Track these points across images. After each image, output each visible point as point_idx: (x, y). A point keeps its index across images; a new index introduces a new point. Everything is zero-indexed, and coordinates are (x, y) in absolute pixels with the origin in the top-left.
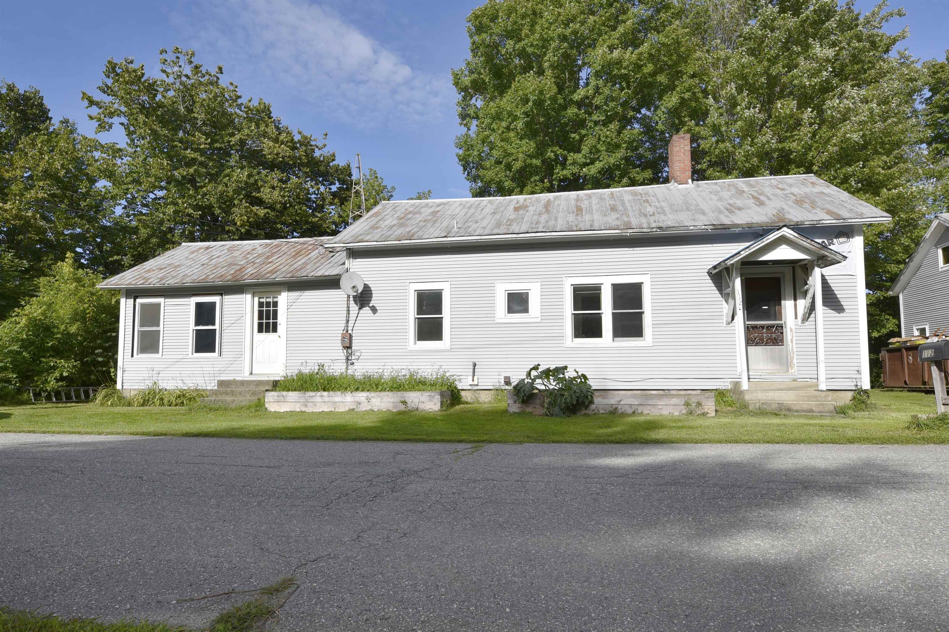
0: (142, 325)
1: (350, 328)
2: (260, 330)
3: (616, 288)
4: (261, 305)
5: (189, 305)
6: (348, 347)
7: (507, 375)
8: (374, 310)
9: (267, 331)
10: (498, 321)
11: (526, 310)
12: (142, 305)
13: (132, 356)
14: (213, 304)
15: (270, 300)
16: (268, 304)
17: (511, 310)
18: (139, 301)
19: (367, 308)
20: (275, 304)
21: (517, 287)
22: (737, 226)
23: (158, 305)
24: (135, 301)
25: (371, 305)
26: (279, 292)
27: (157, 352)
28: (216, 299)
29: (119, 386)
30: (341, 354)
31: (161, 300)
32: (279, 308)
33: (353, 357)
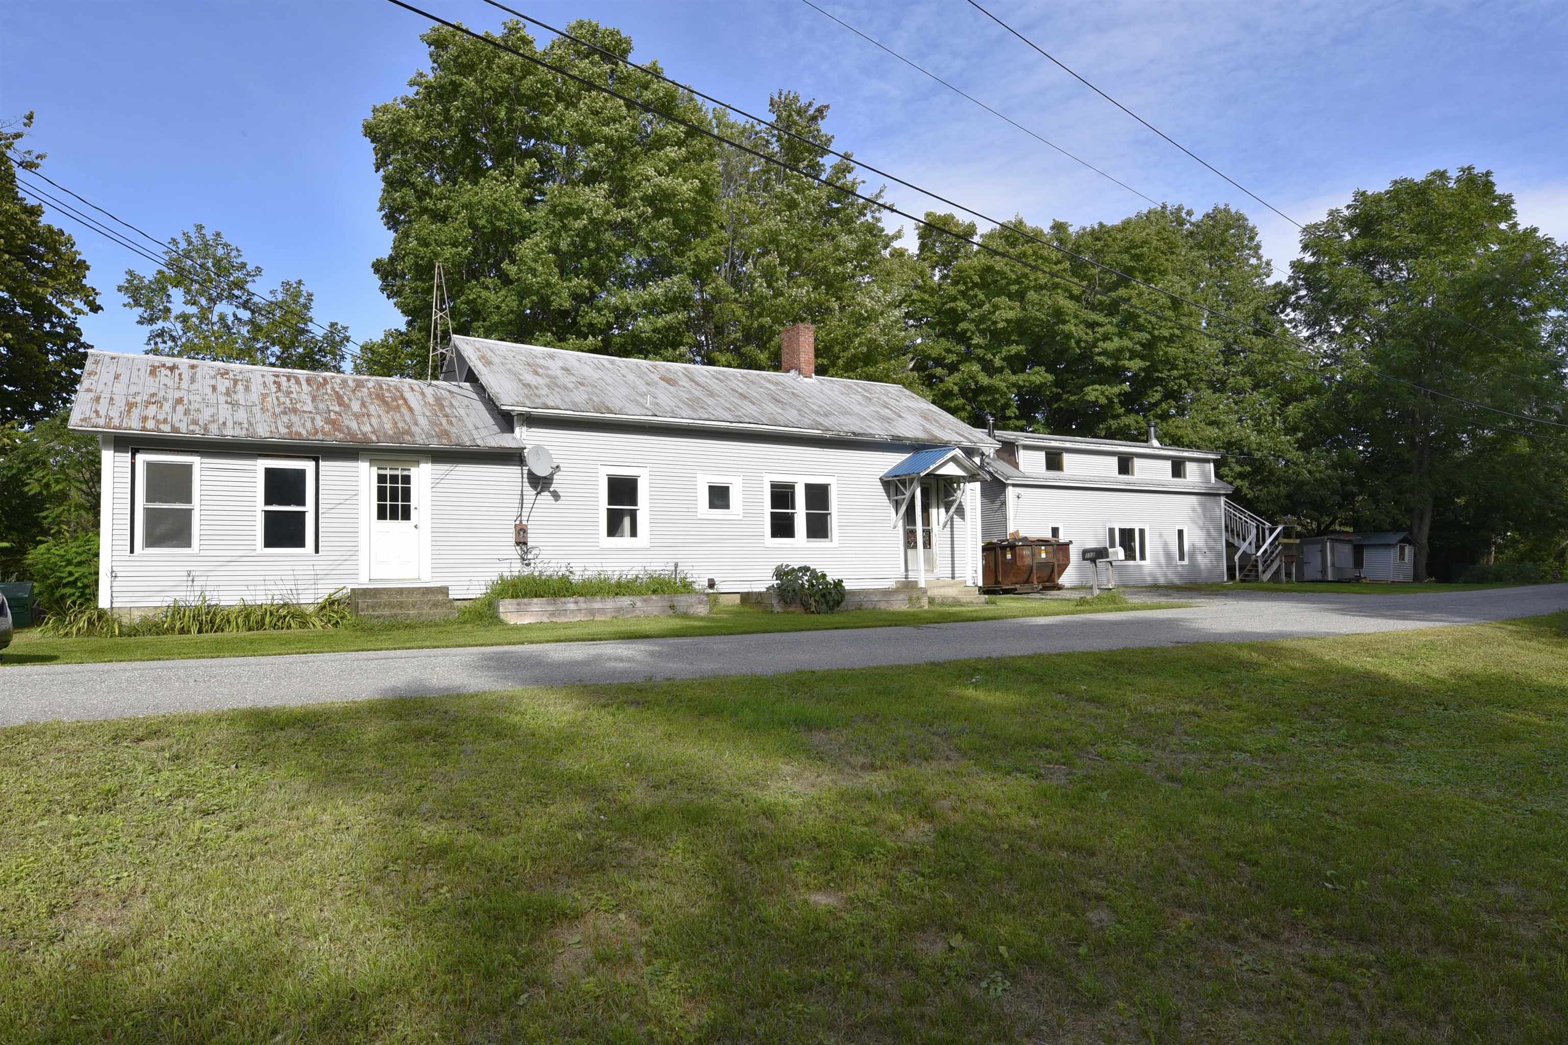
0: (149, 498)
1: (524, 518)
2: (382, 515)
3: (809, 487)
4: (381, 478)
5: (255, 471)
6: (521, 543)
7: (711, 577)
8: (556, 496)
9: (394, 517)
10: (700, 517)
11: (727, 506)
12: (150, 466)
13: (132, 551)
14: (301, 474)
15: (399, 473)
16: (394, 479)
17: (712, 505)
18: (141, 458)
19: (547, 493)
20: (407, 479)
21: (719, 480)
22: (907, 439)
23: (188, 468)
24: (133, 457)
25: (551, 489)
26: (417, 463)
27: (189, 545)
28: (308, 466)
29: (104, 602)
30: (514, 552)
31: (196, 461)
32: (414, 486)
33: (530, 556)
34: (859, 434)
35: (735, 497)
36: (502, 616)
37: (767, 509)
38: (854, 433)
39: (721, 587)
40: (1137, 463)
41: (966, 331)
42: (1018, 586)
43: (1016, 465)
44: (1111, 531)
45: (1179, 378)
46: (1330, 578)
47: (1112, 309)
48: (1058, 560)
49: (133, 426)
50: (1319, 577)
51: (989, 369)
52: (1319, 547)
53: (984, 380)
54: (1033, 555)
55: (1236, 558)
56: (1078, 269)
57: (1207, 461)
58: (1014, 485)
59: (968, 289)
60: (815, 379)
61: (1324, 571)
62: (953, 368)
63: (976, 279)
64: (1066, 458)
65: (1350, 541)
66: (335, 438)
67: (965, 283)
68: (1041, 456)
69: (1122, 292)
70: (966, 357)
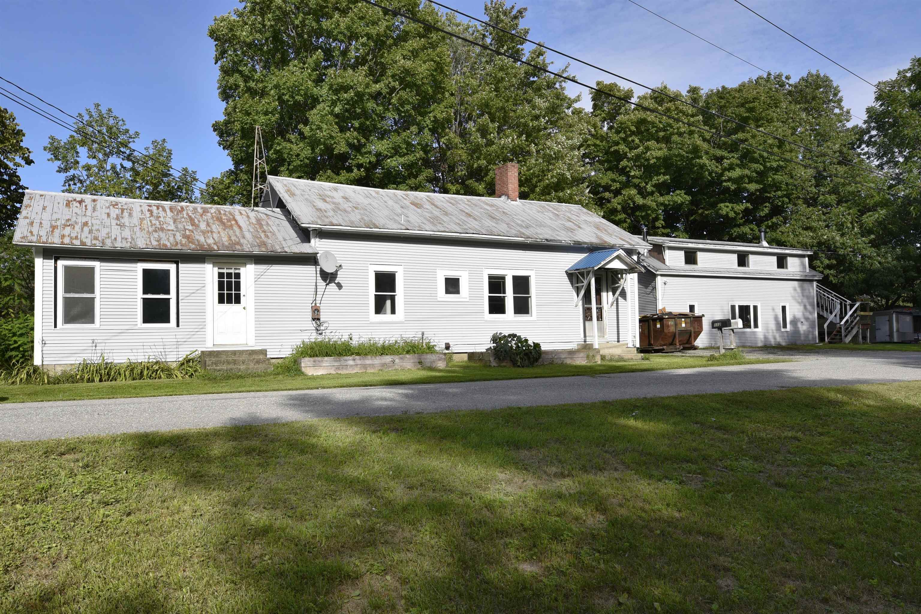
0: (67, 290)
1: (318, 302)
2: (221, 300)
3: (515, 278)
4: (221, 275)
5: (135, 271)
6: (316, 319)
7: (447, 341)
8: (339, 286)
9: (229, 301)
10: (439, 299)
11: (458, 292)
12: (67, 269)
13: (55, 326)
14: (167, 273)
15: (232, 271)
16: (229, 275)
17: (448, 292)
18: (61, 263)
19: (333, 284)
20: (238, 276)
21: (452, 274)
22: (585, 243)
23: (92, 270)
24: (56, 263)
25: (336, 282)
26: (245, 264)
27: (92, 321)
28: (171, 267)
29: (37, 361)
30: (312, 325)
31: (96, 264)
32: (242, 280)
33: (322, 328)
34: (551, 240)
35: (463, 286)
36: (303, 370)
37: (486, 294)
38: (547, 240)
39: (454, 349)
40: (752, 258)
41: (627, 166)
42: (665, 347)
43: (663, 261)
44: (733, 307)
45: (782, 197)
46: (895, 340)
47: (733, 147)
48: (694, 328)
49: (55, 241)
50: (888, 339)
51: (642, 193)
52: (887, 318)
53: (640, 201)
54: (676, 325)
55: (825, 326)
56: (708, 119)
57: (803, 256)
58: (662, 275)
59: (627, 136)
60: (519, 202)
61: (891, 335)
62: (617, 193)
63: (633, 128)
64: (700, 255)
65: (910, 314)
66: (189, 248)
67: (625, 132)
68: (681, 254)
69: (740, 135)
70: (627, 185)
